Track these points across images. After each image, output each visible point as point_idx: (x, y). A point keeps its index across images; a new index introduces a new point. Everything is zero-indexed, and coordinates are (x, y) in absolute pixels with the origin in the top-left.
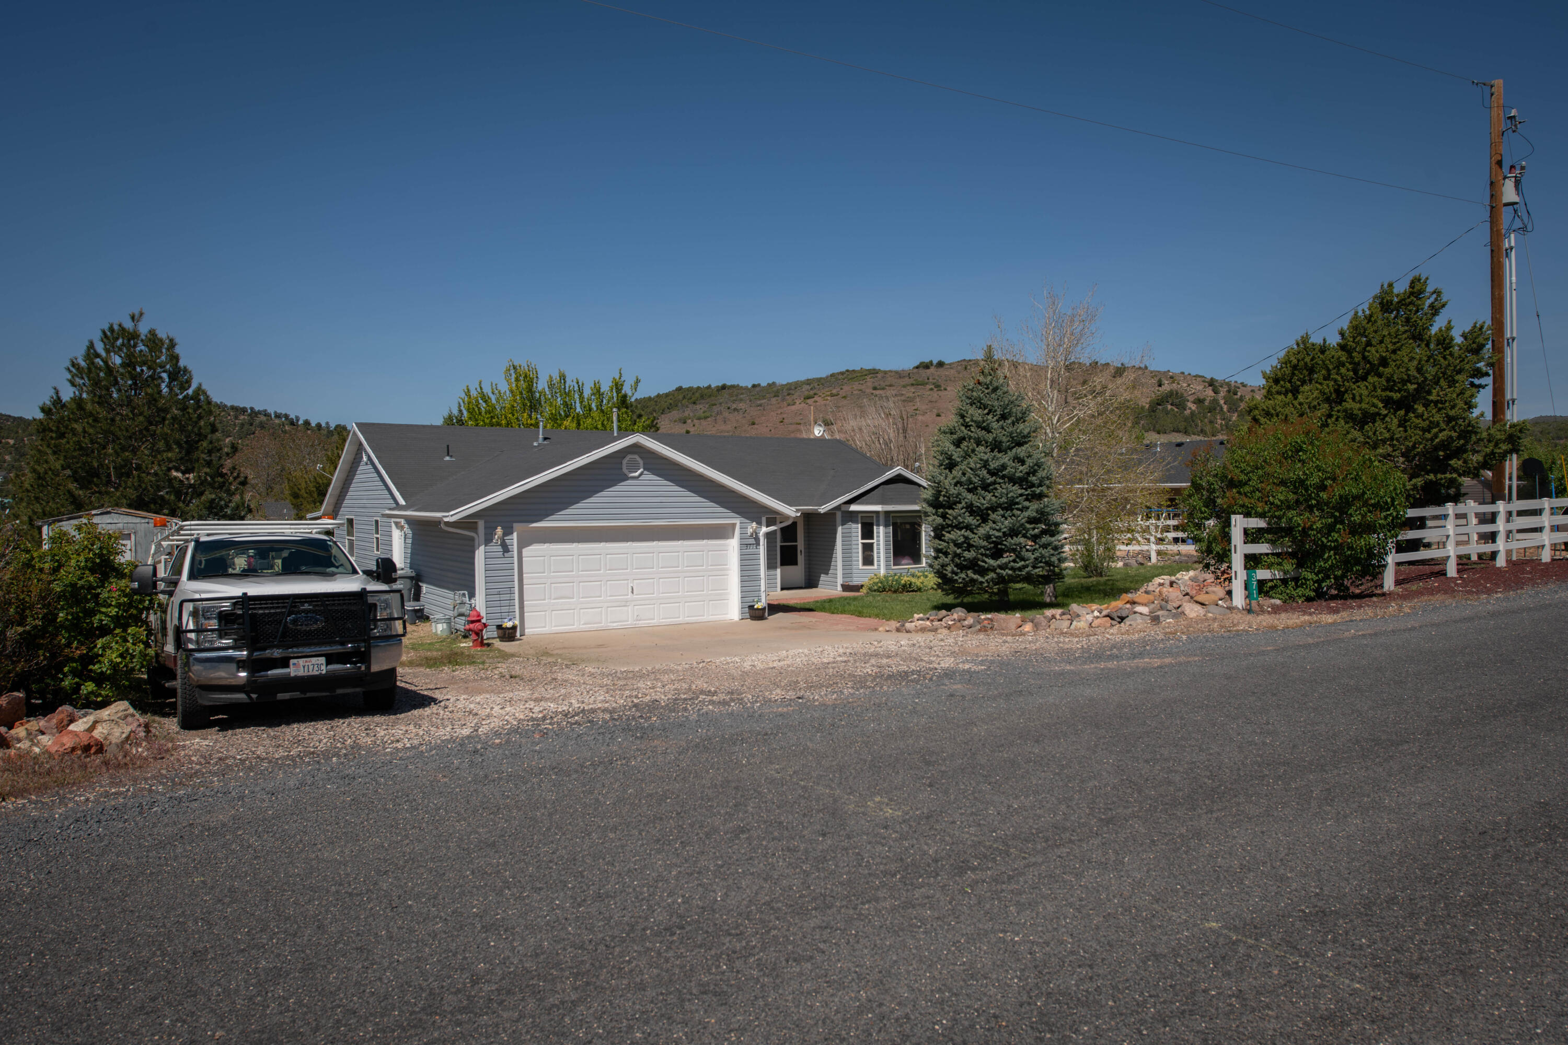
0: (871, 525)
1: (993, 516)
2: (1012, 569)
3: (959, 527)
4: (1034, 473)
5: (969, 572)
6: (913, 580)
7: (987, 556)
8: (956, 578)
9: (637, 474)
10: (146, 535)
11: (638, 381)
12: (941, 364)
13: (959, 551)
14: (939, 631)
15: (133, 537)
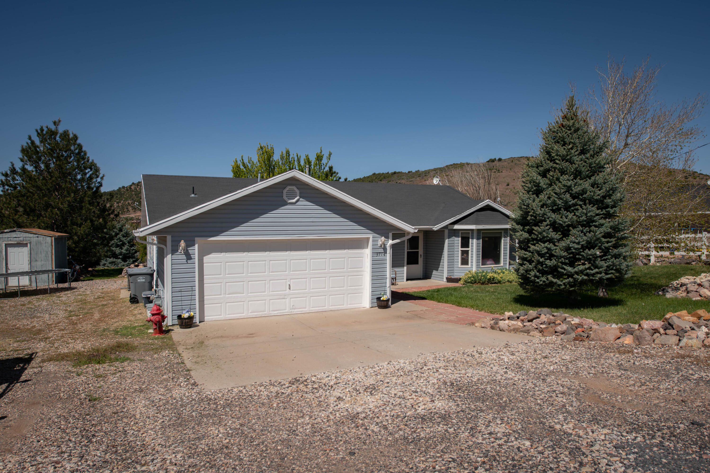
0: (468, 238)
1: (573, 231)
2: (587, 275)
3: (543, 240)
4: (610, 196)
5: (549, 276)
6: (495, 276)
7: (565, 264)
8: (537, 280)
9: (294, 201)
10: (36, 244)
11: (330, 154)
12: (500, 160)
13: (542, 260)
14: (532, 333)
15: (29, 245)
